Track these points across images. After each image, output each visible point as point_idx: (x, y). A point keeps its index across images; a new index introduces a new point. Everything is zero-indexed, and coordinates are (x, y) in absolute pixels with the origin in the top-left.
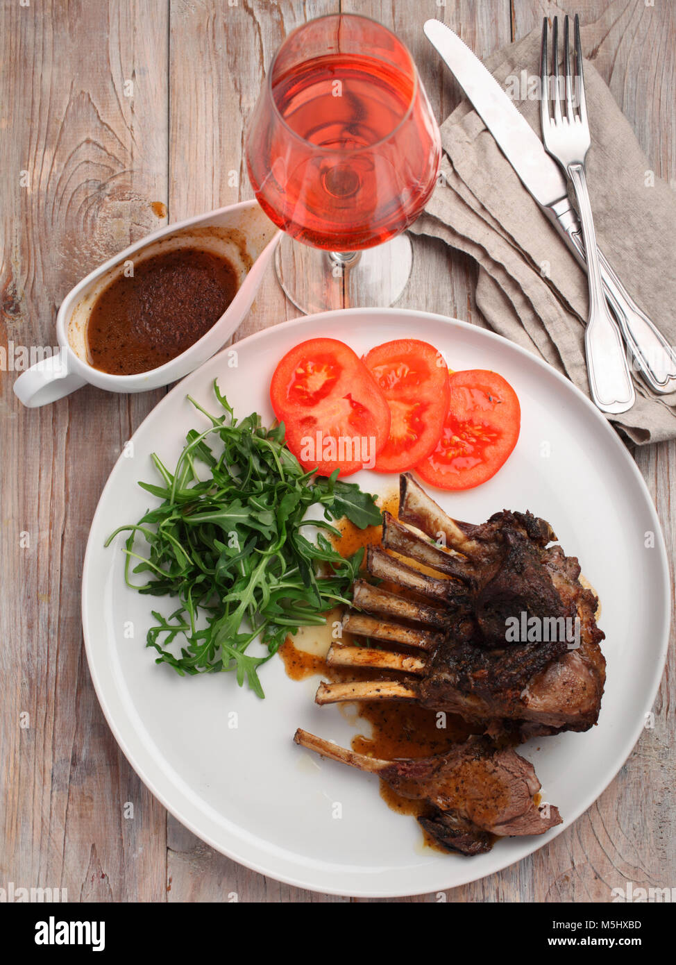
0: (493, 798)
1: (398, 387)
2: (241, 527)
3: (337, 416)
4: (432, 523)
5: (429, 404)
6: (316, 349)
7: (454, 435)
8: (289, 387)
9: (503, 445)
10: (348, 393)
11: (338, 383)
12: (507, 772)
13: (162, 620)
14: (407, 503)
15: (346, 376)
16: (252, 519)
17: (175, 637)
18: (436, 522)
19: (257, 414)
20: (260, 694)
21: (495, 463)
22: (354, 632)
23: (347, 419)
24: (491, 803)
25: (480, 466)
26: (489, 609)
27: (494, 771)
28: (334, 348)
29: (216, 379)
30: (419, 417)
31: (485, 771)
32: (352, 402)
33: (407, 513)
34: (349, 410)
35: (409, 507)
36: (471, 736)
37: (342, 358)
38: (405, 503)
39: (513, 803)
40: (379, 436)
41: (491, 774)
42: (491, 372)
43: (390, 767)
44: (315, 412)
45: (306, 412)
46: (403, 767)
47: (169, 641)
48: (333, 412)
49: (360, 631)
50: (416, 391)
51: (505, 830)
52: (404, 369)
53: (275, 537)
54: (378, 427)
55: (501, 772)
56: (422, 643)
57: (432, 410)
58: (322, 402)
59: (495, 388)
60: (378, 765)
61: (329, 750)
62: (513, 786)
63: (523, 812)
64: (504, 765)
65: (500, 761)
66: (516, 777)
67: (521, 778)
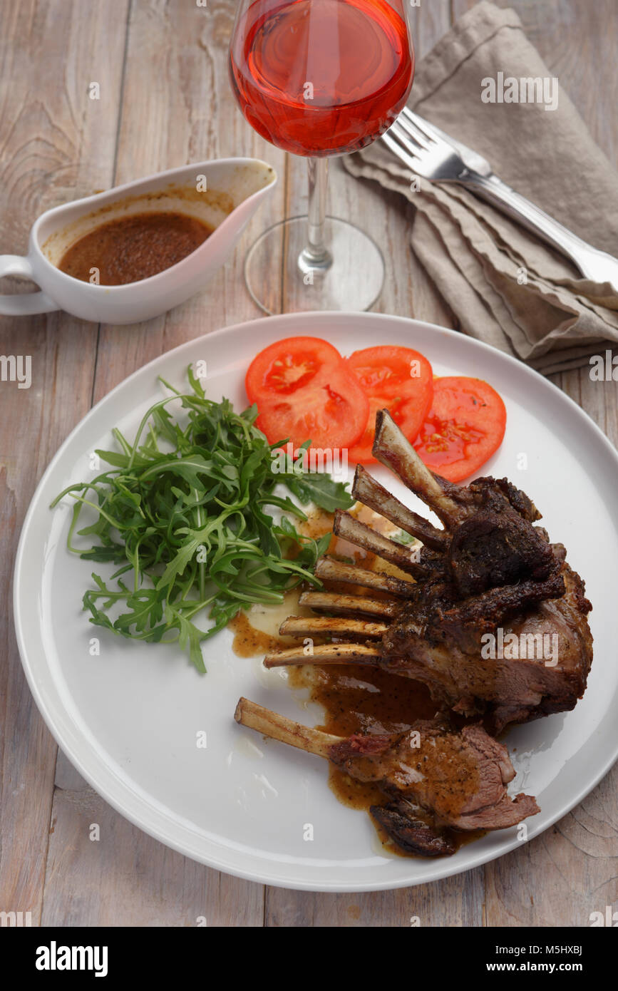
0: (460, 781)
1: (379, 386)
2: (203, 478)
3: (313, 403)
4: (408, 465)
5: (410, 399)
6: (298, 346)
7: (436, 433)
8: (265, 375)
9: (486, 445)
10: (327, 384)
11: (317, 375)
12: (477, 751)
13: (102, 585)
14: (382, 436)
15: (325, 370)
16: (214, 471)
17: (114, 605)
18: (411, 465)
19: (230, 402)
20: (201, 670)
21: (477, 460)
22: (313, 604)
23: (323, 407)
24: (456, 787)
25: (462, 462)
26: (463, 551)
27: (462, 748)
28: (315, 346)
29: (191, 365)
30: (400, 412)
31: (452, 749)
32: (330, 392)
33: (382, 448)
34: (326, 399)
35: (384, 442)
36: (437, 714)
37: (323, 355)
38: (380, 437)
39: (482, 788)
40: (356, 425)
41: (458, 752)
42: (477, 380)
43: (342, 743)
44: (290, 400)
45: (280, 399)
46: (358, 738)
47: (107, 606)
48: (310, 400)
49: (320, 602)
50: (397, 388)
51: (471, 821)
52: (386, 373)
53: (238, 495)
54: (355, 417)
55: (470, 750)
56: (388, 610)
57: (413, 404)
58: (300, 391)
59: (481, 392)
60: (328, 740)
61: (274, 722)
62: (482, 767)
63: (494, 801)
64: (474, 740)
65: (469, 736)
66: (487, 757)
67: (492, 759)
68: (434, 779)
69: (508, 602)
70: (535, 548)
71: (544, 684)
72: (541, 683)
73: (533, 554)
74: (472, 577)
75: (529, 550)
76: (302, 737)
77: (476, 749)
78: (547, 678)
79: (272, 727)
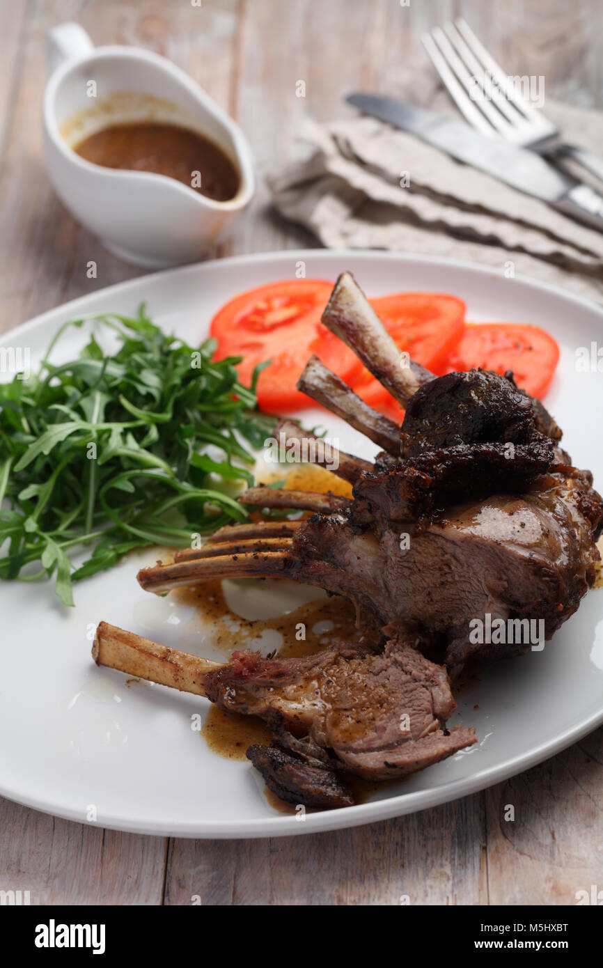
4: (369, 338)
12: (402, 672)
14: (336, 298)
18: (374, 340)
24: (366, 714)
27: (383, 669)
31: (369, 672)
33: (335, 313)
35: (339, 305)
43: (222, 668)
51: (380, 757)
60: (205, 666)
61: (138, 646)
62: (406, 691)
63: (416, 733)
64: (400, 659)
65: (394, 653)
66: (415, 680)
67: (422, 683)
68: (338, 707)
69: (455, 454)
70: (506, 399)
71: (505, 581)
72: (500, 579)
73: (503, 407)
74: (423, 445)
75: (497, 401)
76: (171, 662)
77: (403, 670)
78: (508, 570)
79: (134, 655)
